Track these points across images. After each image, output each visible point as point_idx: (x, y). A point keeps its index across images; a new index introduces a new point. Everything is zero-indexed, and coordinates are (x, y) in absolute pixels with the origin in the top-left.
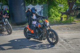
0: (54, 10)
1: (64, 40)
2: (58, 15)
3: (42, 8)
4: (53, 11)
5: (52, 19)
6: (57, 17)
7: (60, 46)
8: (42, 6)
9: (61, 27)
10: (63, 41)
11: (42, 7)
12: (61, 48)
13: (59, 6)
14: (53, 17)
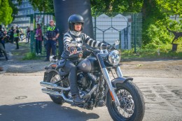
0: (158, 27)
1: (173, 91)
2: (167, 40)
3: (130, 24)
4: (156, 29)
5: (154, 47)
6: (164, 43)
7: (162, 104)
8: (130, 17)
9: (170, 64)
10: (170, 93)
11: (129, 20)
12: (162, 107)
13: (171, 19)
14: (155, 45)
